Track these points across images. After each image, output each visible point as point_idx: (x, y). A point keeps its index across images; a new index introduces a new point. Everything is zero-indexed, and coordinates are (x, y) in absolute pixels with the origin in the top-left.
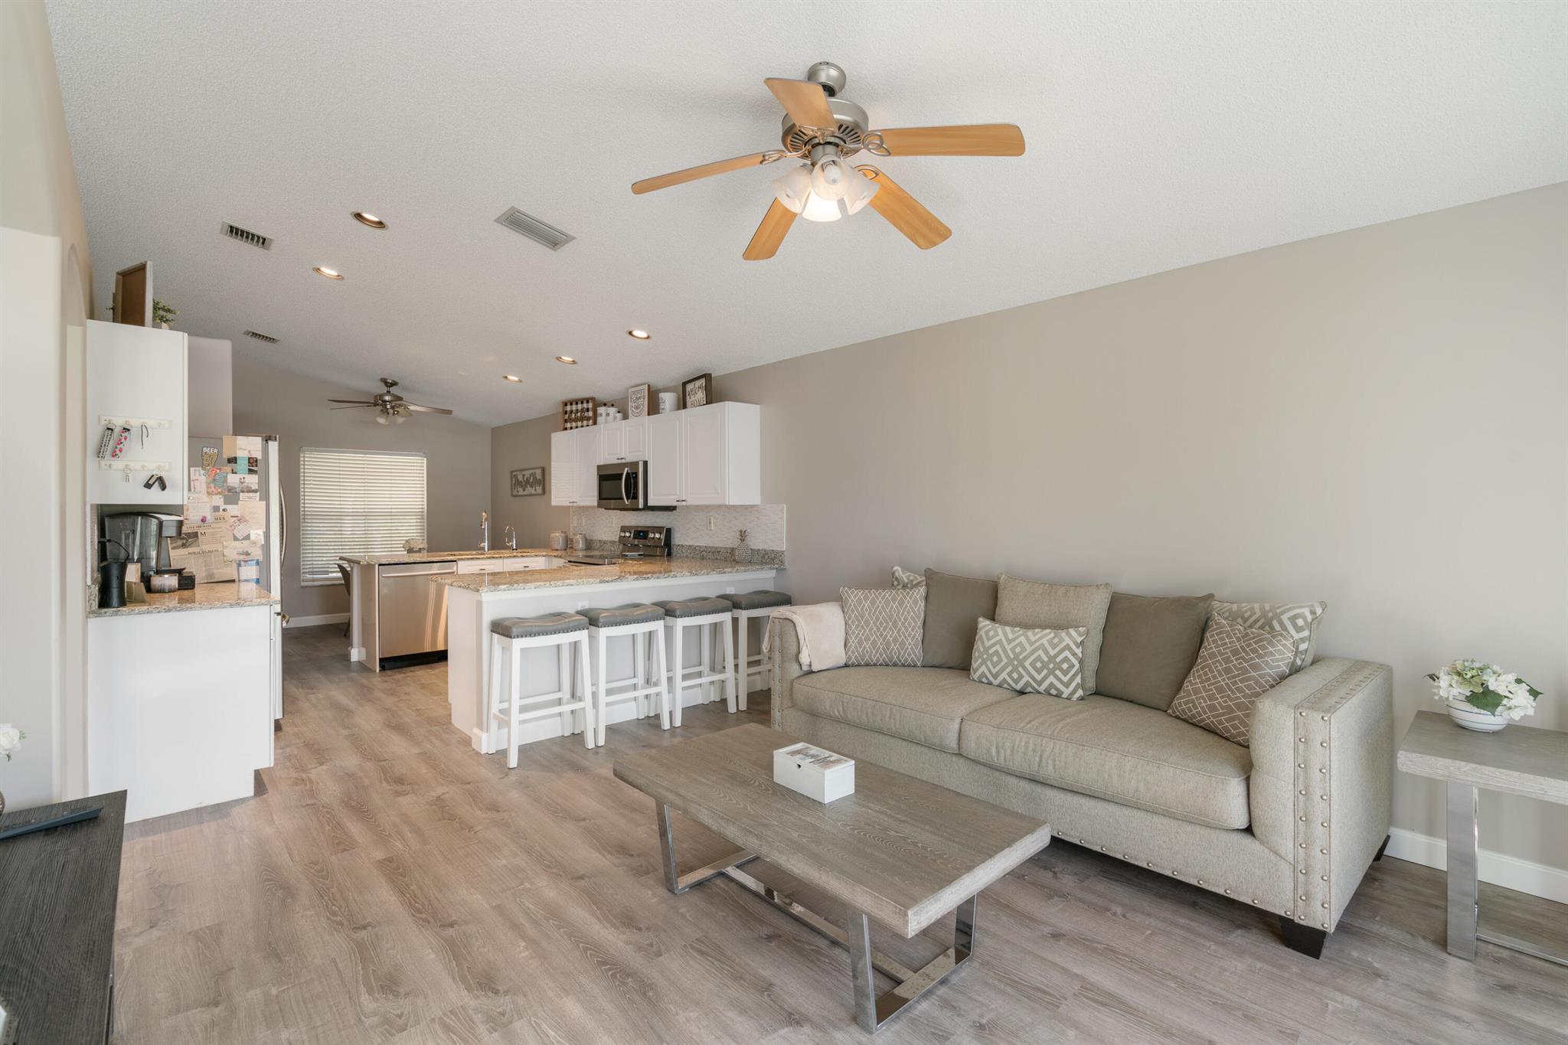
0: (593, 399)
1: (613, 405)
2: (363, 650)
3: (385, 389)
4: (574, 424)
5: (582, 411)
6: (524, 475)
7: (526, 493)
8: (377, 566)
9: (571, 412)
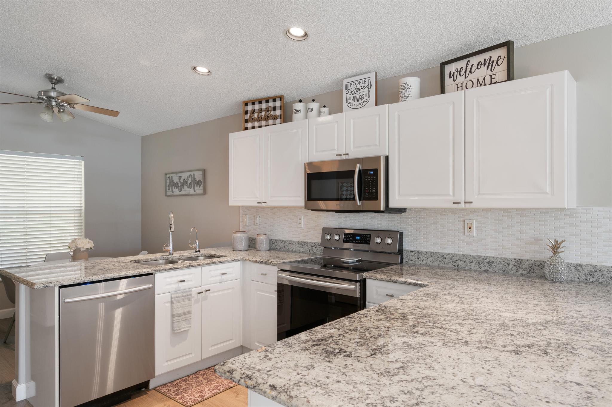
0: (281, 98)
1: (313, 101)
2: (33, 384)
3: (50, 86)
4: (256, 124)
5: (267, 110)
6: (180, 177)
7: (183, 193)
8: (57, 289)
9: (253, 112)
